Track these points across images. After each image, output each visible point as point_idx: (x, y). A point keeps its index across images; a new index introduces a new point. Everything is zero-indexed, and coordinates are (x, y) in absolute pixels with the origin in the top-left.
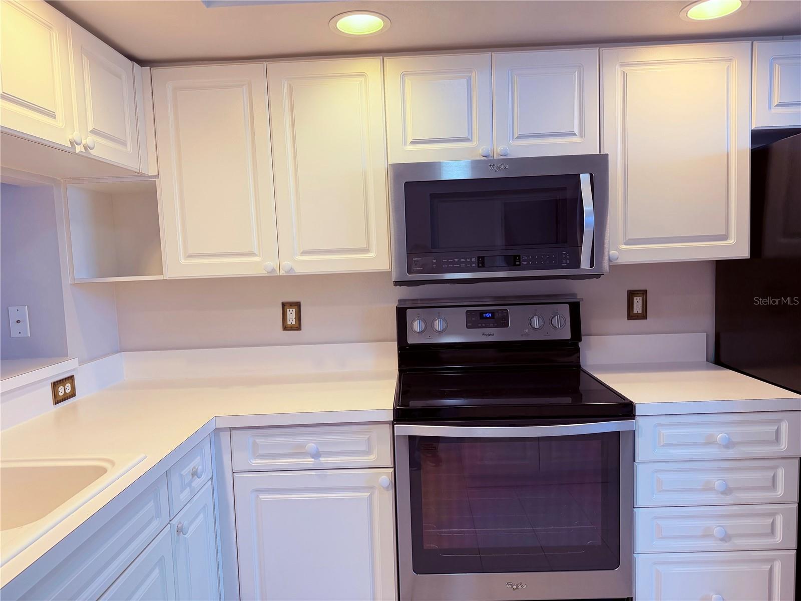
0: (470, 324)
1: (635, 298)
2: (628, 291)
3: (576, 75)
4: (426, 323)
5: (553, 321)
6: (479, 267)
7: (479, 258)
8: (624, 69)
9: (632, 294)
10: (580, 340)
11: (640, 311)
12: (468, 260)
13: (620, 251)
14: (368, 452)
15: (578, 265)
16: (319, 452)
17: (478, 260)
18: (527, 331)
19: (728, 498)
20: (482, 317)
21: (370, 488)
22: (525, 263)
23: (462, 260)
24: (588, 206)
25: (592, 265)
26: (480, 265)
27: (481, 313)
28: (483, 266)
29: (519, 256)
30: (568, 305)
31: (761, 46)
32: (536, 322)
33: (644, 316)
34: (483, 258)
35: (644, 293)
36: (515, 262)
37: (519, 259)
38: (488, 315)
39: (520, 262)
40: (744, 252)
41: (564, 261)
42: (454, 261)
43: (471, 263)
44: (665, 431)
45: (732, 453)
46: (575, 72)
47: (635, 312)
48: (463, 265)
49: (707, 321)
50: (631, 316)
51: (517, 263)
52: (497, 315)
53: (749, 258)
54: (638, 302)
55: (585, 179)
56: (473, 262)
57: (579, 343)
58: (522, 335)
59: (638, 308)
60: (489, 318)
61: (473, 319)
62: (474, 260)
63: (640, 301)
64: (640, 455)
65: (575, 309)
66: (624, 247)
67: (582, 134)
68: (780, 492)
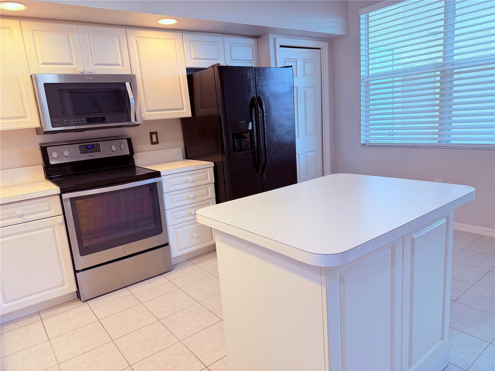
0: (82, 152)
1: (153, 135)
2: (150, 133)
3: (117, 39)
4: (59, 153)
5: (121, 147)
6: (87, 123)
7: (87, 118)
8: (137, 39)
9: (151, 134)
10: (134, 154)
11: (156, 141)
12: (82, 120)
13: (145, 114)
14: (49, 210)
15: (130, 121)
16: (23, 214)
17: (87, 120)
18: (110, 152)
19: (195, 200)
20: (87, 148)
21: (53, 226)
22: (108, 120)
23: (79, 120)
24: (131, 96)
25: (136, 121)
26: (88, 122)
27: (87, 146)
28: (89, 122)
29: (105, 117)
30: (126, 140)
31: (185, 35)
32: (113, 148)
33: (157, 143)
34: (89, 119)
35: (156, 133)
36: (103, 120)
37: (105, 118)
38: (90, 147)
39: (106, 120)
40: (189, 115)
41: (124, 119)
42: (75, 120)
43: (83, 121)
44: (172, 180)
45: (194, 185)
46: (116, 38)
47: (154, 141)
48: (80, 122)
49: (181, 143)
50: (153, 143)
51: (105, 120)
52: (94, 146)
53: (191, 116)
54: (154, 137)
55: (128, 84)
56: (85, 121)
57: (133, 156)
58: (108, 155)
59: (154, 140)
60: (91, 148)
61: (83, 149)
62: (84, 120)
63: (155, 136)
64: (165, 190)
65: (129, 141)
66: (146, 113)
67: (123, 66)
68: (210, 195)
